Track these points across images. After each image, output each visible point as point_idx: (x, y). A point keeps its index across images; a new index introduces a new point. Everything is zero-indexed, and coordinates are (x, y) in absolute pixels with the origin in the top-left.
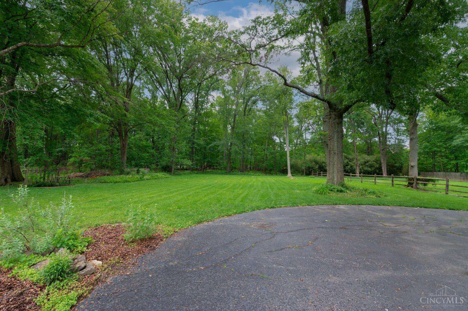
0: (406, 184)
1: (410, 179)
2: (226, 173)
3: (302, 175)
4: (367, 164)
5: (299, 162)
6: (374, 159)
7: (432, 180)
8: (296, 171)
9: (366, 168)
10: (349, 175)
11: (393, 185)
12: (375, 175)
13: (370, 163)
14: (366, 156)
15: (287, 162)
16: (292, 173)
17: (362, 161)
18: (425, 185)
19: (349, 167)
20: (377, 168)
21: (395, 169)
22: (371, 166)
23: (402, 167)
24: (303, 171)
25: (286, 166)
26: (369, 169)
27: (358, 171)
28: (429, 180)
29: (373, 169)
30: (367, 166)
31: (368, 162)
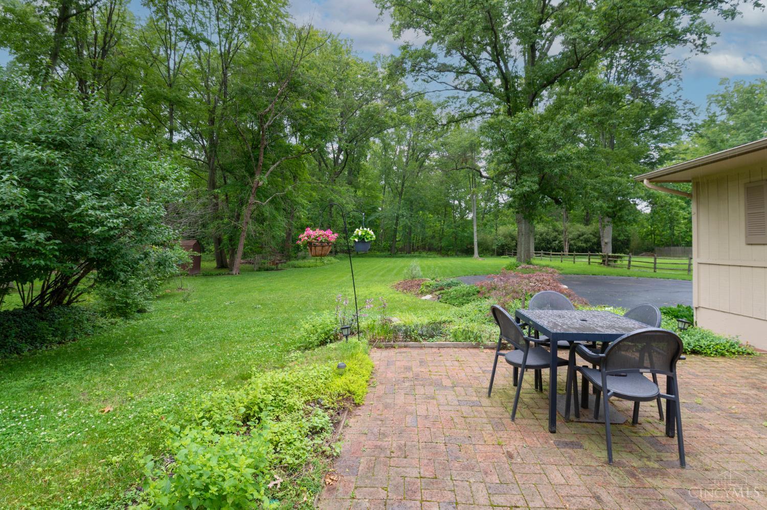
0: (601, 261)
1: (603, 257)
2: (391, 256)
3: (492, 255)
4: (581, 238)
5: (489, 238)
6: (591, 231)
7: (621, 257)
8: (486, 250)
9: (580, 244)
10: (549, 254)
11: (589, 263)
12: (589, 253)
13: (585, 236)
14: (582, 226)
15: (472, 239)
16: (479, 254)
17: (576, 233)
18: (615, 261)
19: (557, 242)
20: (594, 244)
21: (620, 243)
22: (586, 241)
23: (629, 240)
24: (494, 250)
25: (472, 243)
26: (584, 245)
27: (566, 249)
28: (618, 257)
29: (589, 244)
30: (581, 240)
31: (583, 235)
